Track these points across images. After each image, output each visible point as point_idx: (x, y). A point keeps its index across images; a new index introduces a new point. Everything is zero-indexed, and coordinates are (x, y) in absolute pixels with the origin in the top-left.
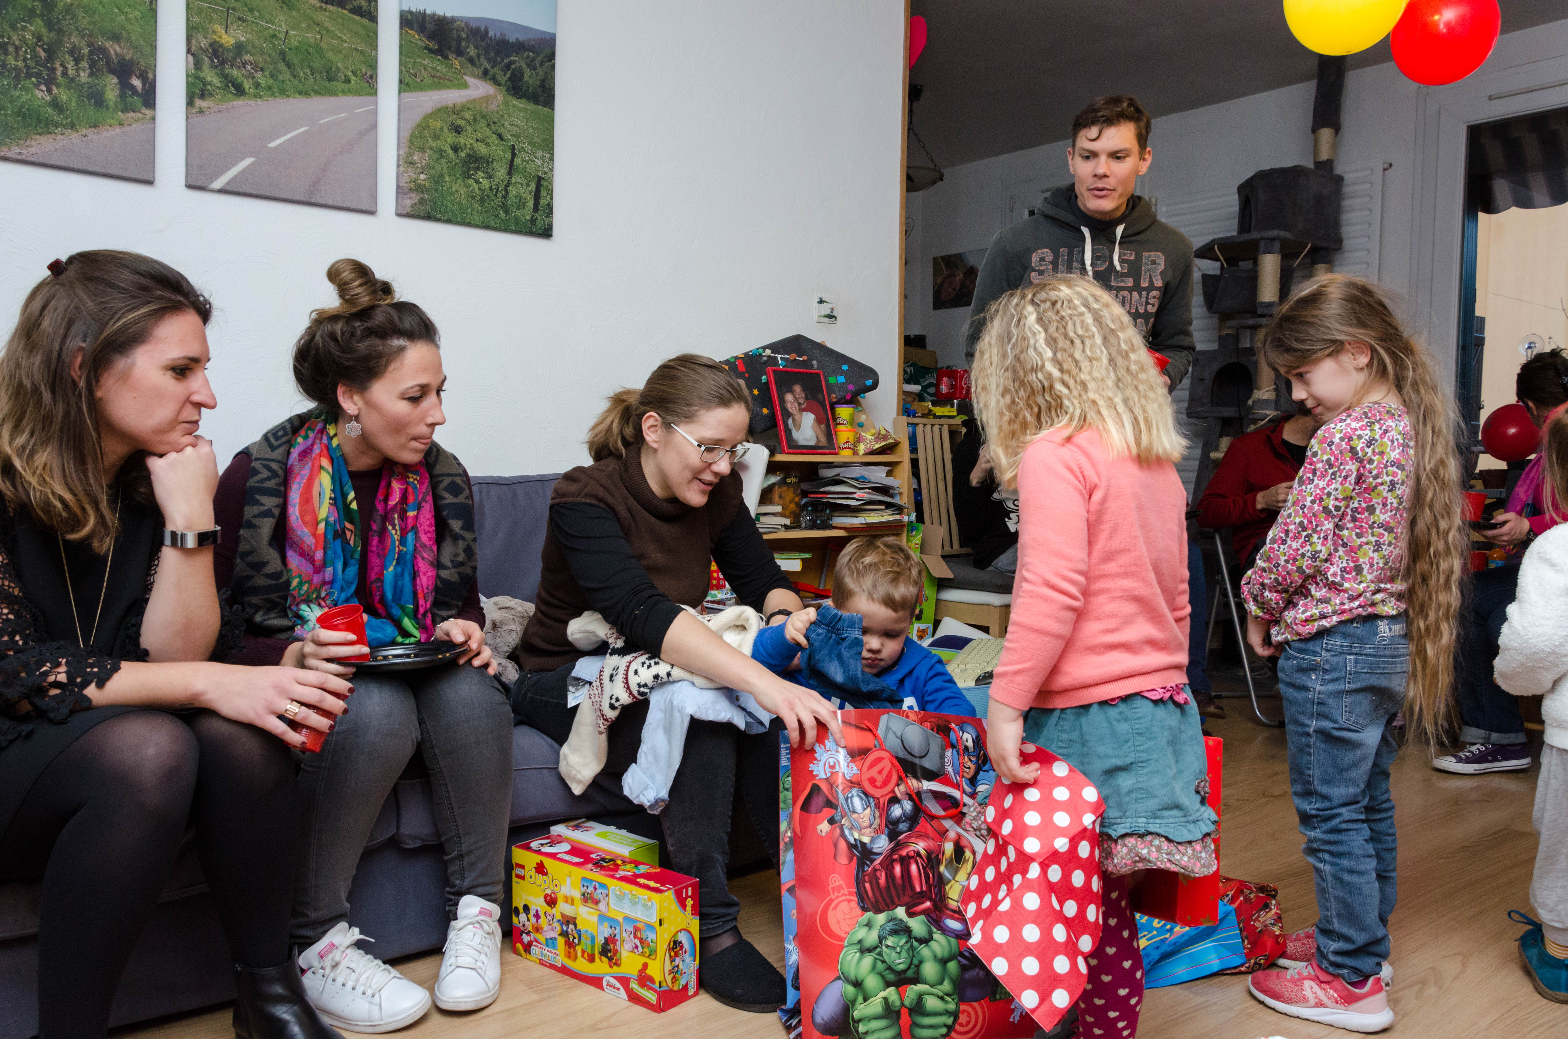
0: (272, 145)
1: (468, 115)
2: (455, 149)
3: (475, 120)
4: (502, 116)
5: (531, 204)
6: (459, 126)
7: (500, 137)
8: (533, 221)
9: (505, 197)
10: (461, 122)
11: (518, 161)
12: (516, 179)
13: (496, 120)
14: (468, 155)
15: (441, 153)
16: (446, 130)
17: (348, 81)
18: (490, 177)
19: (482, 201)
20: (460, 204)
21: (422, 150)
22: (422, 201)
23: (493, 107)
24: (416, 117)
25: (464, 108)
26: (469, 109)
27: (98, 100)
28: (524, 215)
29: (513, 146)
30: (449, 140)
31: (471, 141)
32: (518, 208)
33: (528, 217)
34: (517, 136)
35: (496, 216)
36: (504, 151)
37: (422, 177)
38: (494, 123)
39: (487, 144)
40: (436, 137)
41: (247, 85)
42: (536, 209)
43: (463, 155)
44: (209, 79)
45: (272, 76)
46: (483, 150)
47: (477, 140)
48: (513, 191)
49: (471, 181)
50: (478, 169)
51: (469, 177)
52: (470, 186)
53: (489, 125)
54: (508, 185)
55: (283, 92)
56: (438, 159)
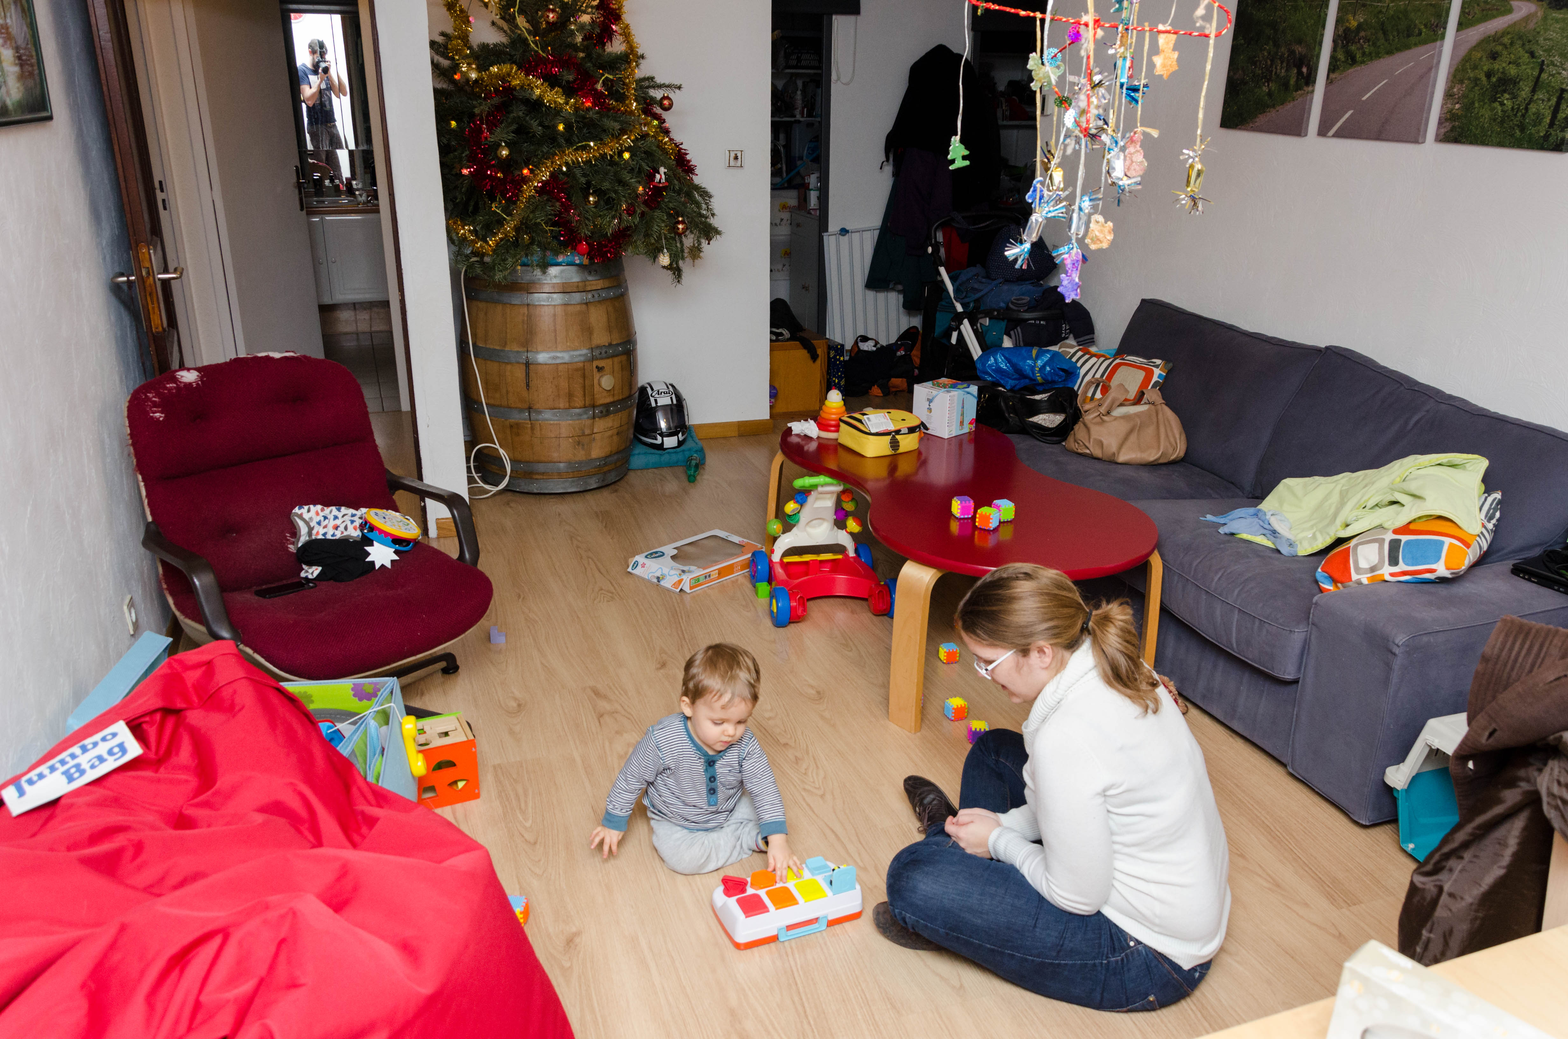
0: (1364, 98)
1: (1506, 40)
2: (1489, 75)
3: (1512, 44)
4: (1538, 33)
5: (1548, 120)
6: (1497, 53)
7: (1532, 55)
8: (1546, 137)
9: (1523, 116)
10: (1499, 48)
11: (1544, 76)
12: (1540, 95)
13: (1531, 38)
14: (1499, 80)
15: (1476, 81)
16: (1484, 59)
17: (1420, 34)
18: (1514, 97)
19: (1502, 122)
20: (1483, 128)
21: (1461, 82)
22: (1453, 129)
23: (1531, 26)
24: (1463, 51)
25: (1505, 33)
26: (1508, 33)
27: (1286, 86)
28: (1538, 132)
29: (1543, 61)
30: (1485, 68)
31: (1504, 65)
32: (1534, 126)
33: (1542, 134)
34: (1548, 51)
35: (1512, 136)
36: (1532, 68)
37: (1457, 106)
38: (1529, 41)
39: (1518, 65)
40: (1475, 68)
41: (1358, 56)
42: (1551, 124)
43: (1494, 80)
44: (1339, 56)
45: (1374, 44)
46: (1513, 71)
47: (1510, 63)
48: (1533, 108)
49: (1496, 105)
50: (1505, 91)
51: (1495, 100)
52: (1494, 108)
53: (1523, 45)
54: (1528, 104)
55: (1378, 56)
56: (1473, 88)
